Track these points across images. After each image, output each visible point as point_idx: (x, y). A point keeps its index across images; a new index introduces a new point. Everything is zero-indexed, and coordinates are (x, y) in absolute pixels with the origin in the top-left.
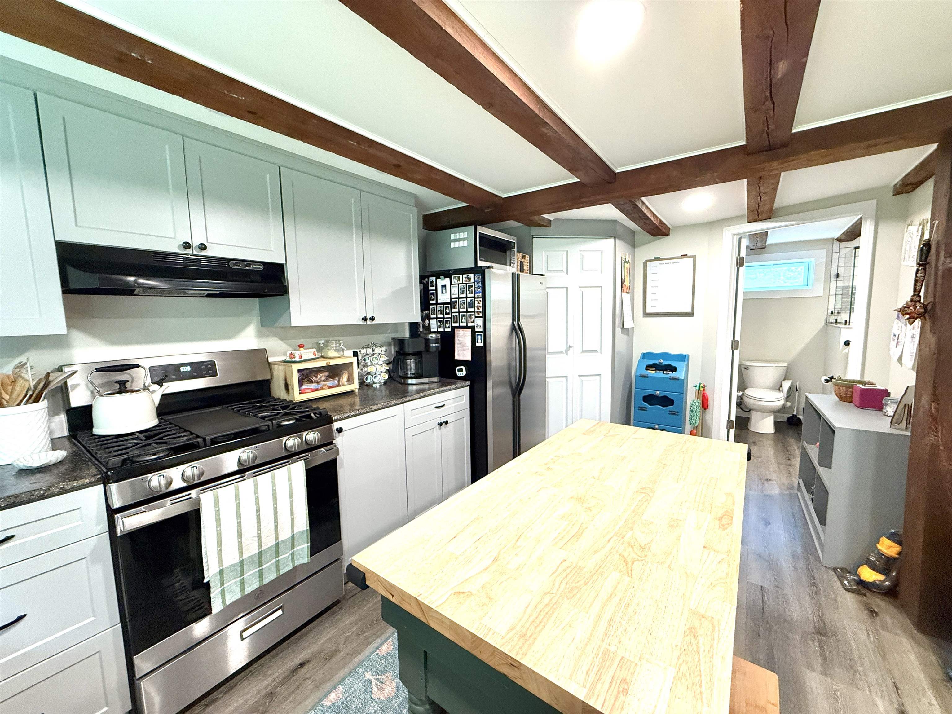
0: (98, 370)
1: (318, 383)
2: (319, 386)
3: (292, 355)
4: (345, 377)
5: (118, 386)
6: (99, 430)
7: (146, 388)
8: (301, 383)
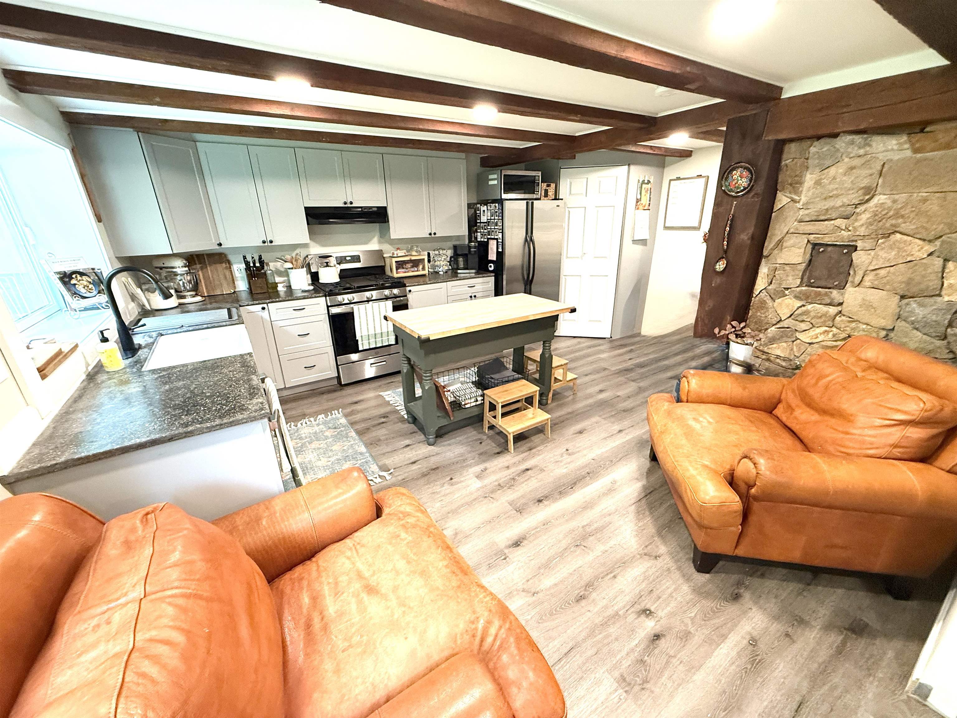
0: (320, 257)
1: (407, 269)
2: (407, 271)
3: (393, 254)
4: (421, 267)
5: (325, 264)
6: (320, 281)
7: (335, 266)
8: (397, 269)
